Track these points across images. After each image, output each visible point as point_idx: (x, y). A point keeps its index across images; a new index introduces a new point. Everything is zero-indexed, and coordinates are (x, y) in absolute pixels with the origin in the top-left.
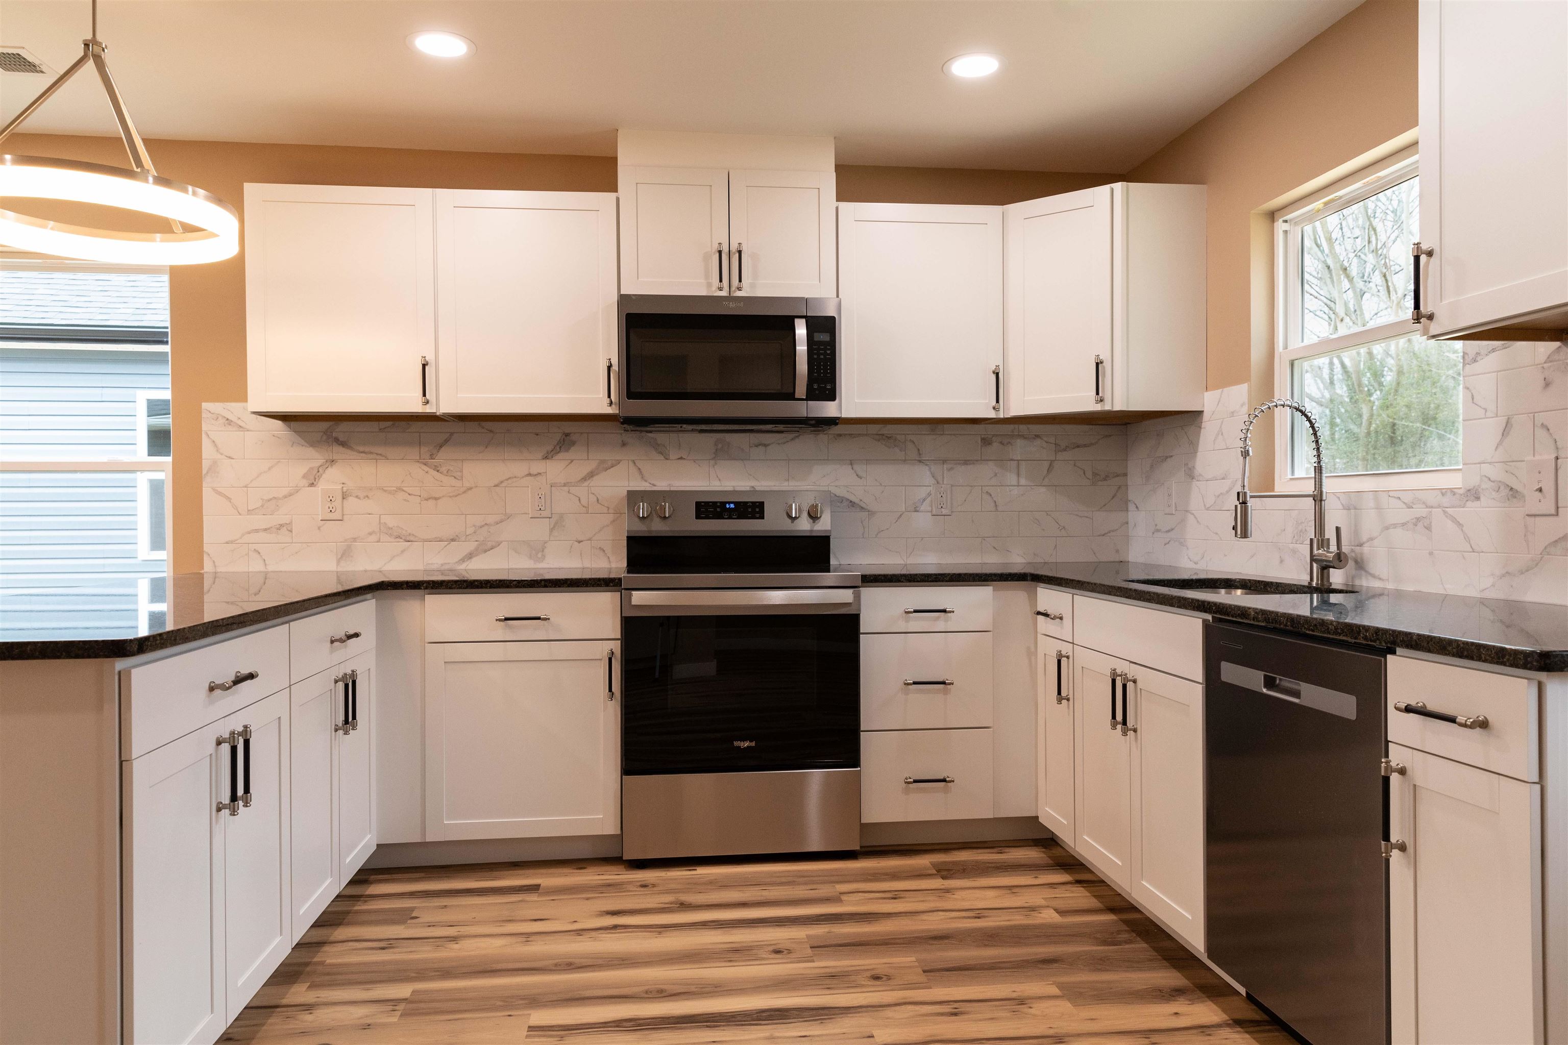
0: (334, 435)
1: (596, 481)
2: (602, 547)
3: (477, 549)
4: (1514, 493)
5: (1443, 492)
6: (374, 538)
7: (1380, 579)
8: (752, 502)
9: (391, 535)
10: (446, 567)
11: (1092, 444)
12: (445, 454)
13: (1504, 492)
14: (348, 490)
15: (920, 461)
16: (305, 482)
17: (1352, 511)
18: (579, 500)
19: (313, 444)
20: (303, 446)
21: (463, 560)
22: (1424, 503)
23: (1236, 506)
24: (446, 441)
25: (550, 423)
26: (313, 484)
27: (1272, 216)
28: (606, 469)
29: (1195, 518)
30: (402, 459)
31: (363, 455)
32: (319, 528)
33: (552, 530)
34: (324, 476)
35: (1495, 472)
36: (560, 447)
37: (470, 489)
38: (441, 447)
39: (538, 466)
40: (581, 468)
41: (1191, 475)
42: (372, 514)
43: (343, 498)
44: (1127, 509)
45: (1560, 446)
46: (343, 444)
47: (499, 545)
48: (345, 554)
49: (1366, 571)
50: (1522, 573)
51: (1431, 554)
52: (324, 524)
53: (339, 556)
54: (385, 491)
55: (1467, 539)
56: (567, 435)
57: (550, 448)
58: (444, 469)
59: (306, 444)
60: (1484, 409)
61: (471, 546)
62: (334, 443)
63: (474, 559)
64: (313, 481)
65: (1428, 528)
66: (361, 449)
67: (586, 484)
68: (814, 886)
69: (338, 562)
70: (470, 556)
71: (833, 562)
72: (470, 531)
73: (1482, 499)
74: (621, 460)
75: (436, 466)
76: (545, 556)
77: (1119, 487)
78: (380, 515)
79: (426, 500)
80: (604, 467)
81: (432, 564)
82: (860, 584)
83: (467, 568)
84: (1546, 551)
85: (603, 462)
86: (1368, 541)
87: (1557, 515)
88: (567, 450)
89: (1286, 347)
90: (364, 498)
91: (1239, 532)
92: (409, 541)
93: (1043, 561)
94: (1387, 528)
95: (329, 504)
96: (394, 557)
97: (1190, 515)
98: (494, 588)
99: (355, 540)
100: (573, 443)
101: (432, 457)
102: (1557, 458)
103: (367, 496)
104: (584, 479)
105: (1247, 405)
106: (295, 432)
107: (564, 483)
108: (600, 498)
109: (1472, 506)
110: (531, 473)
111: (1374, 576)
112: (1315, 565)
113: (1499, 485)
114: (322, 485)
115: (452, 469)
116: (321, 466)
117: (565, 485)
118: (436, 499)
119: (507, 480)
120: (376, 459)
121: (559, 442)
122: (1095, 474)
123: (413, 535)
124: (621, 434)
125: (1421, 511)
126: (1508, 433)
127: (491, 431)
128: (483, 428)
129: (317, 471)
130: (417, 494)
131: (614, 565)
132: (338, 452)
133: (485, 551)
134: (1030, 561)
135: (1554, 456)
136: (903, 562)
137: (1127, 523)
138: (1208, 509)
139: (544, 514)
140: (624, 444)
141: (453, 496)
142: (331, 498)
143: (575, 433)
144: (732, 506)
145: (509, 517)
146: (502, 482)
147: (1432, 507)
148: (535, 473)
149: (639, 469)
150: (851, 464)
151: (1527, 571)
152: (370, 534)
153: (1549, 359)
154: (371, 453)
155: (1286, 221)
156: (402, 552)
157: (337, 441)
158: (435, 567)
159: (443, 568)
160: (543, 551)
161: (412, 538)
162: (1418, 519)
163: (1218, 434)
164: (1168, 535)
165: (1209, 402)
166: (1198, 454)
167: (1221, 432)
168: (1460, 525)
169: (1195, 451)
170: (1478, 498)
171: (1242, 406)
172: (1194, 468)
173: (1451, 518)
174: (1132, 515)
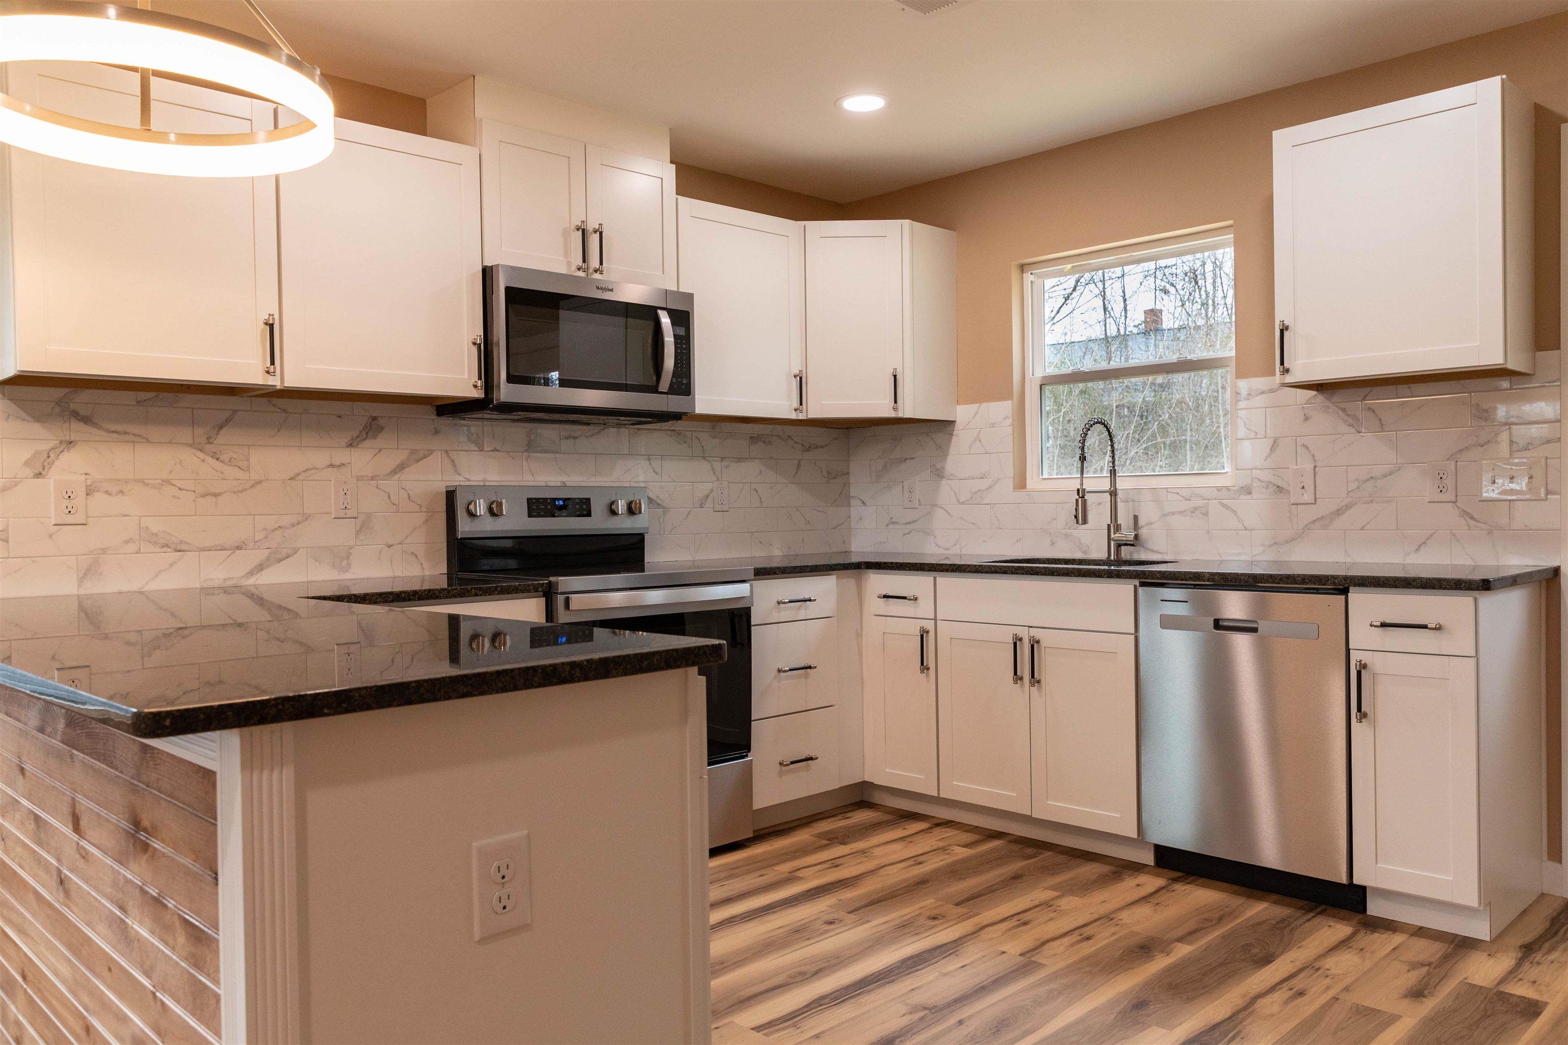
0: (72, 406)
1: (408, 474)
2: (414, 552)
3: (268, 559)
4: (1280, 489)
5: (1219, 489)
6: (132, 547)
7: (1159, 553)
8: (579, 499)
9: (155, 543)
10: (230, 583)
11: (826, 446)
12: (224, 437)
13: (1272, 489)
14: (93, 483)
15: (704, 458)
16: (29, 472)
17: (1131, 503)
18: (389, 496)
19: (39, 418)
20: (24, 420)
21: (251, 573)
22: (1201, 497)
23: (1077, 500)
24: (228, 421)
25: (355, 404)
26: (40, 474)
27: (1022, 268)
28: (418, 461)
29: (945, 510)
30: (170, 443)
31: (115, 435)
32: (51, 536)
33: (358, 532)
34: (57, 463)
35: (1265, 475)
36: (367, 433)
37: (260, 482)
38: (221, 427)
39: (341, 455)
40: (390, 460)
41: (939, 474)
42: (128, 516)
43: (87, 495)
44: (849, 503)
45: (1316, 459)
46: (86, 420)
47: (296, 552)
48: (89, 572)
49: (1143, 547)
50: (1287, 542)
51: (1208, 532)
52: (57, 531)
53: (81, 575)
54: (147, 485)
55: (1241, 521)
56: (374, 419)
57: (355, 433)
58: (225, 457)
59: (30, 419)
60: (1255, 432)
61: (260, 555)
62: (72, 419)
63: (265, 572)
64: (41, 470)
65: (1206, 514)
66: (113, 427)
67: (396, 477)
68: (761, 872)
69: (81, 581)
70: (260, 568)
71: (648, 559)
72: (259, 536)
73: (1254, 493)
74: (434, 450)
75: (215, 453)
76: (350, 565)
77: (844, 485)
78: (140, 517)
79: (203, 496)
80: (417, 457)
81: (211, 579)
82: (753, 577)
83: (256, 583)
84: (1307, 527)
85: (414, 452)
86: (1147, 525)
87: (1315, 503)
88: (375, 437)
89: (1033, 375)
90: (117, 494)
91: (1080, 520)
92: (180, 551)
93: (794, 553)
94: (1165, 515)
95: (66, 502)
96: (160, 571)
97: (938, 508)
98: (423, 599)
99: (104, 551)
100: (381, 429)
101: (209, 440)
102: (1315, 467)
103: (122, 492)
104: (394, 472)
105: (1011, 419)
106: (9, 400)
107: (372, 477)
108: (410, 493)
109: (1244, 500)
110: (334, 463)
111: (1153, 551)
112: (1112, 543)
113: (1267, 485)
114: (54, 476)
115: (236, 457)
116: (52, 449)
117: (372, 478)
118: (216, 495)
119: (305, 471)
120: (134, 442)
121: (365, 427)
122: (829, 473)
123: (186, 542)
124: (433, 420)
125: (1200, 503)
126: (1275, 449)
127: (284, 411)
128: (274, 406)
129: (46, 455)
130: (190, 489)
131: (427, 573)
132: (78, 430)
133: (280, 561)
134: (786, 554)
135: (1312, 466)
136: (692, 559)
137: (850, 517)
138: (962, 503)
139: (350, 513)
140: (437, 432)
141: (238, 492)
142: (69, 494)
143: (383, 417)
144: (561, 503)
145: (306, 517)
146: (298, 475)
147: (1209, 500)
148: (338, 464)
149: (453, 461)
150: (649, 460)
151: (1292, 541)
152: (127, 542)
153: (1308, 402)
154: (126, 433)
155: (1031, 274)
156: (171, 565)
157: (76, 415)
158: (216, 583)
159: (225, 585)
160: (348, 558)
161: (184, 547)
162: (1196, 508)
163: (974, 442)
164: (908, 526)
165: (962, 414)
166: (949, 457)
167: (978, 439)
168: (1235, 512)
169: (945, 455)
170: (1250, 493)
171: (1005, 419)
172: (943, 468)
173: (1226, 507)
174: (856, 510)
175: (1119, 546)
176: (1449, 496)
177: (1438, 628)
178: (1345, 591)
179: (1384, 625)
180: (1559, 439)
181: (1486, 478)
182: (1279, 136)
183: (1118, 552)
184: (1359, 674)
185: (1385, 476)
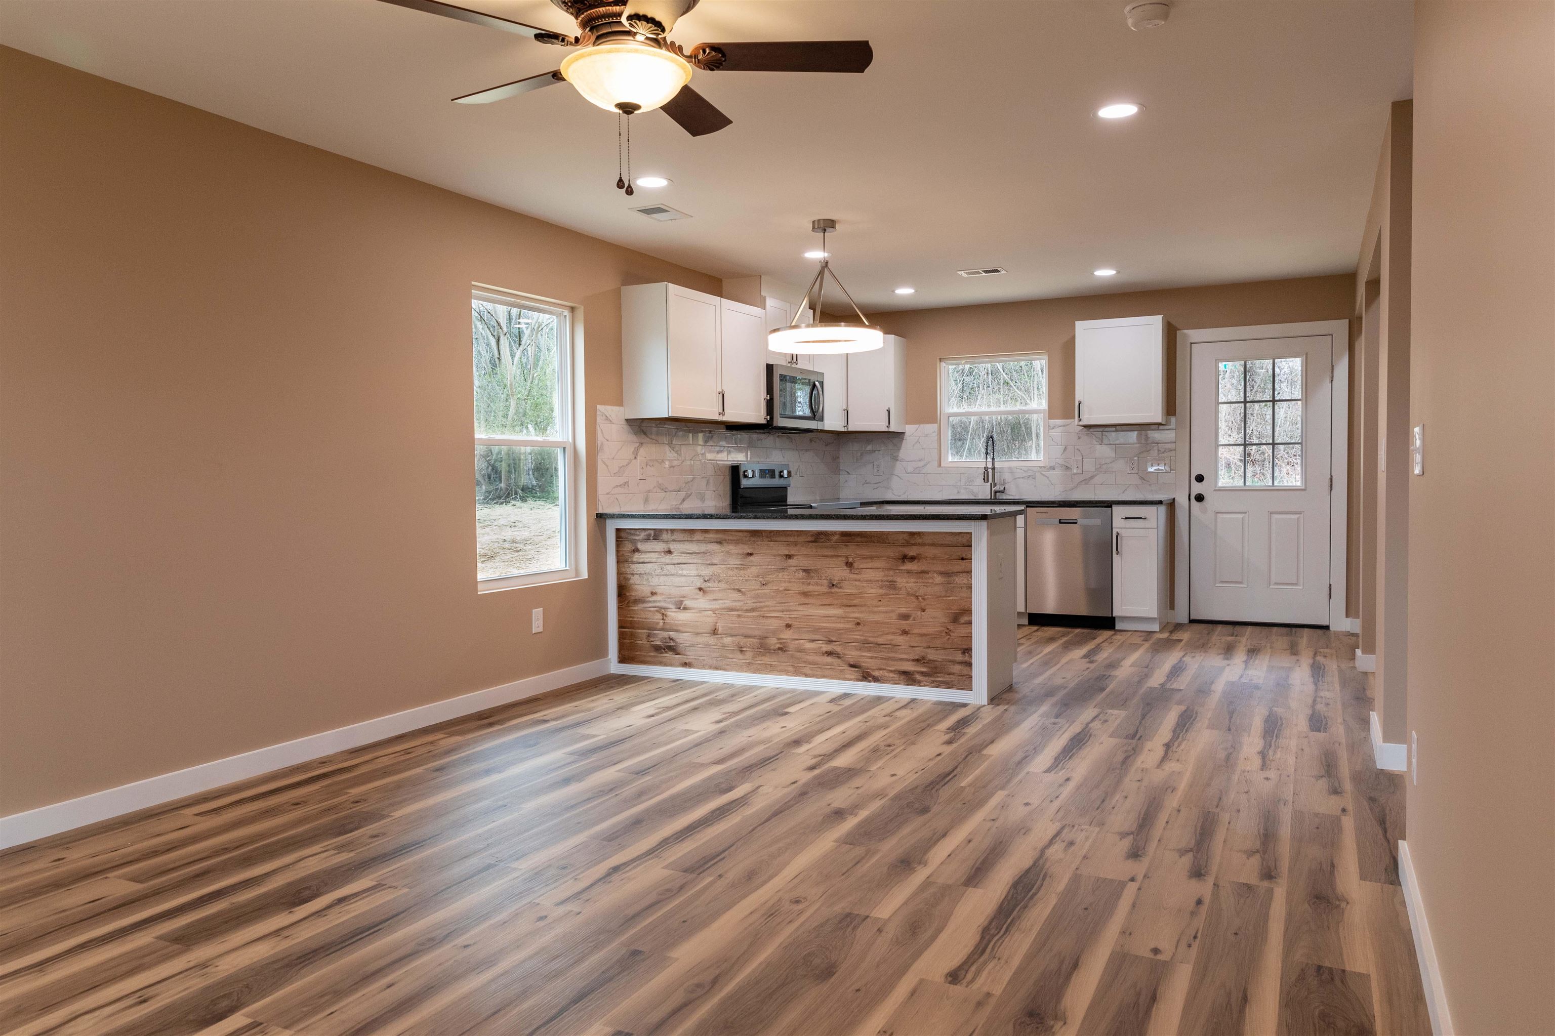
2: (720, 494)
3: (685, 496)
4: (1067, 468)
5: (1040, 467)
6: (655, 490)
7: (1012, 496)
8: (772, 470)
12: (675, 441)
13: (1064, 468)
14: (647, 461)
21: (681, 503)
22: (1032, 471)
23: (988, 472)
29: (898, 476)
30: (663, 443)
31: (651, 440)
32: (638, 484)
33: (707, 485)
34: (639, 453)
35: (1060, 462)
36: (708, 439)
37: (684, 461)
41: (895, 459)
42: (654, 476)
43: (646, 467)
44: (841, 473)
45: (1083, 455)
51: (1035, 486)
53: (645, 501)
54: (658, 462)
55: (1050, 481)
58: (675, 450)
60: (1056, 443)
63: (685, 502)
65: (1034, 478)
66: (651, 437)
69: (645, 504)
70: (683, 500)
71: (788, 500)
72: (683, 486)
73: (1056, 469)
75: (673, 448)
76: (705, 500)
79: (671, 467)
84: (1079, 484)
86: (1007, 483)
87: (1082, 473)
88: (710, 441)
89: (943, 412)
92: (666, 492)
94: (1016, 479)
95: (642, 470)
97: (894, 476)
100: (712, 437)
103: (653, 465)
105: (937, 433)
109: (1052, 472)
111: (1009, 495)
112: (993, 491)
113: (1062, 465)
118: (674, 467)
121: (708, 436)
125: (1031, 473)
126: (1065, 450)
131: (724, 505)
135: (1081, 457)
137: (840, 480)
138: (908, 472)
142: (642, 466)
145: (694, 478)
146: (692, 458)
147: (1036, 472)
151: (1073, 489)
152: (654, 487)
153: (1086, 433)
154: (654, 439)
155: (944, 363)
161: (667, 490)
162: (1030, 476)
163: (916, 443)
164: (876, 485)
165: (909, 429)
166: (901, 451)
167: (918, 442)
168: (1048, 477)
169: (899, 449)
170: (1054, 469)
171: (933, 433)
172: (898, 456)
173: (1044, 475)
174: (843, 477)
175: (996, 492)
176: (1135, 471)
177: (1145, 518)
178: (1111, 507)
179: (1126, 518)
180: (1175, 450)
181: (1149, 464)
182: (1078, 323)
183: (995, 496)
184: (1117, 537)
185: (1111, 463)
